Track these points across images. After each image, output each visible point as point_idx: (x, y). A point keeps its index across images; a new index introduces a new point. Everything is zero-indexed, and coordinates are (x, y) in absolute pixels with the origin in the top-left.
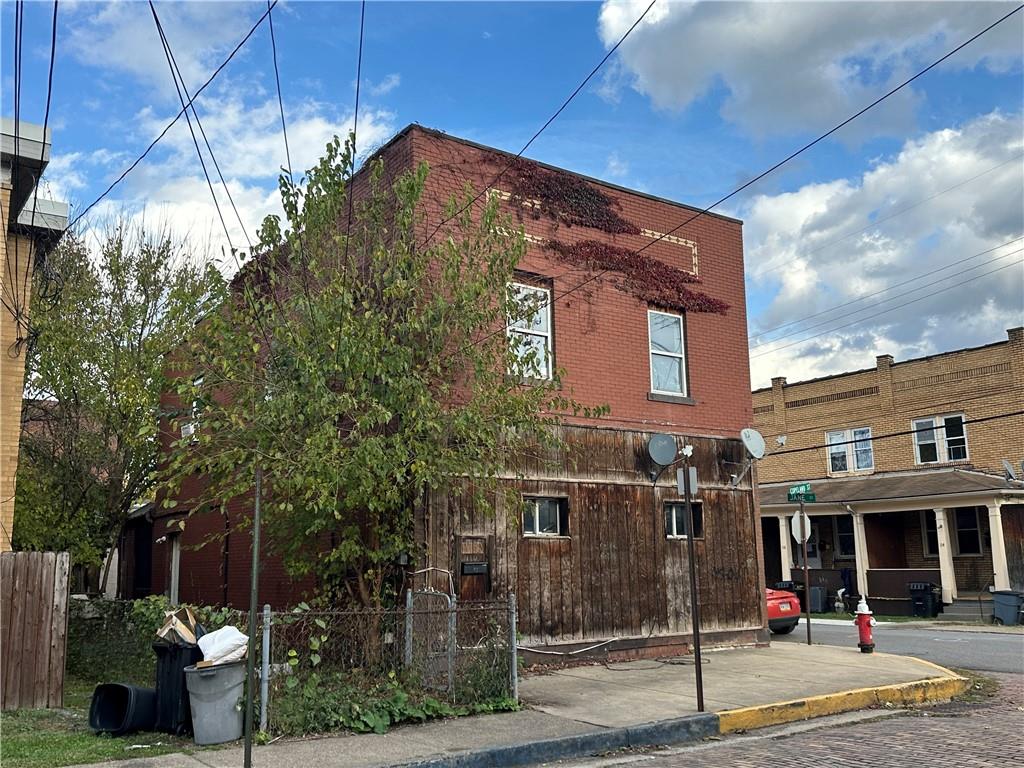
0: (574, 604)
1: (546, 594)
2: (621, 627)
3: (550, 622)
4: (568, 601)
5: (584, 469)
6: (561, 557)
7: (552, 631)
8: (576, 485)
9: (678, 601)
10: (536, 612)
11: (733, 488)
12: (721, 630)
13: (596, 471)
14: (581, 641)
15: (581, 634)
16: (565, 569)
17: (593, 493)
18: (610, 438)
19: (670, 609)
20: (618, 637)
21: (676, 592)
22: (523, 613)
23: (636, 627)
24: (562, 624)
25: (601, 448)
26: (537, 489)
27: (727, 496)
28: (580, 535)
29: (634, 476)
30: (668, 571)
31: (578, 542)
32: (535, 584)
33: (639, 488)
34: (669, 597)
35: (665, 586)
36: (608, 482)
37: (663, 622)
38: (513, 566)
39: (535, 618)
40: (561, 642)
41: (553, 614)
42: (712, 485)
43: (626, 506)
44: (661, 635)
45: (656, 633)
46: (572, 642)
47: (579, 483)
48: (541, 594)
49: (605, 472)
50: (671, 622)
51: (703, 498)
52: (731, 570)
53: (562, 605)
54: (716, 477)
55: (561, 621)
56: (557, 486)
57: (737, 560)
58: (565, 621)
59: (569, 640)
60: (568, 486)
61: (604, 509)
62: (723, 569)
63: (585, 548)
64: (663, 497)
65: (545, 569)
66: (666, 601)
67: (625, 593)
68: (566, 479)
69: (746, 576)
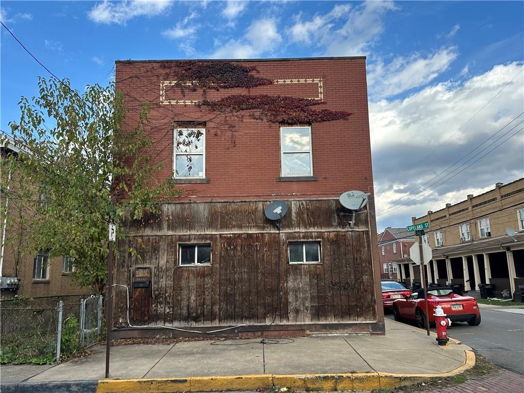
0: (213, 304)
1: (193, 298)
2: (249, 318)
3: (194, 314)
4: (208, 302)
5: (225, 226)
6: (204, 277)
7: (196, 319)
8: (218, 236)
9: (298, 303)
10: (185, 308)
11: (350, 230)
12: (336, 322)
13: (234, 227)
14: (217, 325)
15: (217, 321)
16: (207, 284)
17: (230, 240)
18: (245, 207)
19: (291, 307)
20: (246, 323)
21: (296, 297)
22: (175, 309)
23: (261, 319)
24: (204, 315)
25: (237, 213)
26: (189, 240)
27: (345, 236)
28: (220, 265)
29: (263, 228)
30: (290, 284)
31: (218, 268)
32: (185, 293)
33: (267, 235)
34: (290, 300)
35: (286, 293)
36: (241, 232)
37: (285, 315)
38: (170, 283)
39: (185, 311)
40: (202, 326)
41: (197, 309)
42: (331, 230)
43: (256, 246)
44: (282, 324)
45: (278, 322)
46: (210, 326)
47: (220, 234)
48: (189, 298)
49: (240, 227)
50: (291, 316)
51: (323, 238)
52: (347, 283)
53: (204, 305)
54: (334, 224)
55: (203, 313)
56: (205, 237)
57: (353, 277)
58: (205, 313)
59: (208, 324)
60: (212, 237)
61: (239, 248)
62: (340, 282)
63: (223, 272)
64: (287, 239)
65: (193, 284)
66: (287, 303)
67: (253, 297)
68: (210, 233)
69: (362, 287)
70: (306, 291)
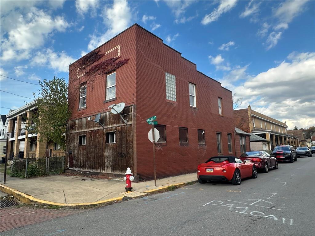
0: (86, 161)
1: (82, 158)
2: (94, 168)
3: (82, 165)
5: (89, 127)
6: (84, 150)
7: (82, 167)
9: (108, 163)
10: (80, 162)
11: (126, 124)
12: (119, 174)
14: (86, 171)
15: (86, 169)
16: (85, 153)
17: (90, 133)
19: (106, 165)
20: (94, 171)
21: (108, 160)
22: (78, 163)
23: (97, 169)
24: (84, 166)
26: (81, 134)
27: (124, 128)
28: (88, 144)
29: (99, 127)
30: (106, 154)
31: (88, 146)
32: (80, 156)
33: (100, 130)
34: (105, 161)
35: (105, 158)
36: (93, 129)
37: (103, 169)
38: (77, 152)
39: (80, 164)
40: (83, 170)
41: (82, 163)
42: (120, 125)
43: (97, 135)
44: (103, 172)
45: (101, 171)
47: (88, 131)
49: (93, 127)
50: (106, 169)
51: (117, 130)
52: (124, 153)
53: (84, 162)
54: (121, 122)
56: (85, 132)
57: (126, 150)
61: (93, 137)
62: (121, 153)
64: (106, 131)
66: (105, 163)
67: (96, 159)
68: (86, 130)
69: (129, 156)
70: (110, 157)
